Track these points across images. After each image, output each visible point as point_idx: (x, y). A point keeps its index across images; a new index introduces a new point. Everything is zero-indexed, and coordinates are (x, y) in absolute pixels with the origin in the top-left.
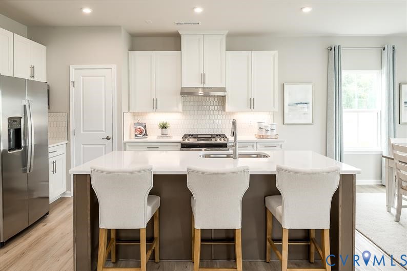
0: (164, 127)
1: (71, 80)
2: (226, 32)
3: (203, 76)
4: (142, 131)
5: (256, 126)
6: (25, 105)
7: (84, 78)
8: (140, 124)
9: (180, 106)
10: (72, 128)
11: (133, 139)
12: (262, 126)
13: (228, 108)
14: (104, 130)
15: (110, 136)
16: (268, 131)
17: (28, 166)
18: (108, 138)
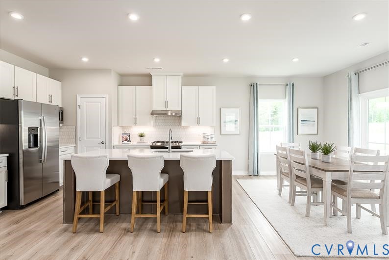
0: (142, 136)
1: (78, 105)
2: (182, 74)
3: (166, 103)
4: (127, 139)
5: (202, 136)
6: (41, 120)
7: (87, 103)
8: (126, 134)
9: (152, 122)
10: (79, 136)
11: (121, 144)
12: (205, 135)
13: (183, 124)
14: (100, 137)
15: (104, 142)
16: (208, 138)
17: (43, 158)
18: (102, 143)
